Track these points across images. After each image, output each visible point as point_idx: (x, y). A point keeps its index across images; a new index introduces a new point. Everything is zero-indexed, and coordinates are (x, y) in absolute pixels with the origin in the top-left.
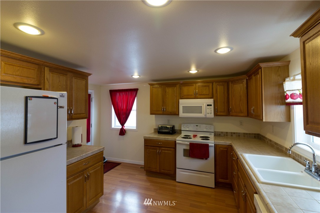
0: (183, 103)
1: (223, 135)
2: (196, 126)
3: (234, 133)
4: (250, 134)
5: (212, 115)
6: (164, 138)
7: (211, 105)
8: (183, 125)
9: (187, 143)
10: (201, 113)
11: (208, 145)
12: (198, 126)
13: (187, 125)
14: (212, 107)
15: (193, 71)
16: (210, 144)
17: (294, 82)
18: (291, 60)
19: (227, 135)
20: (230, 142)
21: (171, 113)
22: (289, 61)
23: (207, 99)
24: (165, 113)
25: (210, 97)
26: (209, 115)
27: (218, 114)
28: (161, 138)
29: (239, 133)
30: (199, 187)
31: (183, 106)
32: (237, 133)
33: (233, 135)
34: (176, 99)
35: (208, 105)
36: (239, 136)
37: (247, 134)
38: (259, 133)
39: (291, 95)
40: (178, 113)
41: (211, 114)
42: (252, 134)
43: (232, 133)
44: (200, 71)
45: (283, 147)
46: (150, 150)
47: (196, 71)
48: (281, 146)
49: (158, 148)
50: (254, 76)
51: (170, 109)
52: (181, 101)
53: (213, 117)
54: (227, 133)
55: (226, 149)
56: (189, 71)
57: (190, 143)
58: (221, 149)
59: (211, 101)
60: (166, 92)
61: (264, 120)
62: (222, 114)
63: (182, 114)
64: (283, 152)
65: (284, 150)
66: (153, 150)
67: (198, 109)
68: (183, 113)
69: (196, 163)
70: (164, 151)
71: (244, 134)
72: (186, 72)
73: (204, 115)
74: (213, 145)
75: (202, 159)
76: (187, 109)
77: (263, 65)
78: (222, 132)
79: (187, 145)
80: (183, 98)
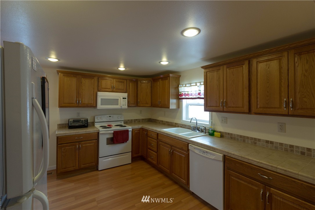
0: (102, 95)
1: (129, 122)
2: (110, 117)
3: (136, 120)
4: (145, 119)
5: (126, 107)
6: (85, 131)
7: (126, 98)
8: (97, 117)
9: (110, 132)
10: (118, 105)
11: (128, 130)
12: (111, 116)
13: (100, 116)
14: (127, 99)
15: (122, 68)
16: (129, 130)
17: (185, 87)
18: (181, 75)
19: (132, 122)
20: (141, 126)
21: (87, 105)
22: (181, 76)
23: (123, 93)
24: (80, 106)
25: (124, 92)
26: (124, 106)
27: (130, 105)
28: (81, 132)
29: (139, 119)
30: (121, 167)
31: (101, 99)
32: (138, 119)
33: (136, 121)
34: (94, 92)
35: (123, 98)
36: (139, 121)
37: (144, 119)
38: (150, 118)
39: (184, 94)
40: (95, 105)
41: (125, 105)
42: (147, 119)
43: (135, 120)
44: (127, 69)
45: (173, 123)
46: (67, 148)
47: (124, 69)
48: (171, 123)
49: (78, 143)
50: (162, 80)
51: (86, 101)
52: (99, 94)
53: (127, 108)
54: (132, 120)
55: (139, 131)
56: (118, 68)
57: (114, 131)
58: (136, 132)
59: (125, 95)
60: (81, 83)
61: (170, 108)
62: (133, 105)
63: (99, 106)
64: (173, 126)
65: (174, 124)
66: (71, 147)
67: (115, 101)
68: (101, 105)
69: (118, 148)
70: (85, 145)
71: (142, 119)
72: (116, 68)
73: (120, 107)
74: (131, 129)
75: (124, 142)
76: (105, 101)
77: (171, 75)
78: (128, 120)
79: (110, 134)
80: (101, 90)
